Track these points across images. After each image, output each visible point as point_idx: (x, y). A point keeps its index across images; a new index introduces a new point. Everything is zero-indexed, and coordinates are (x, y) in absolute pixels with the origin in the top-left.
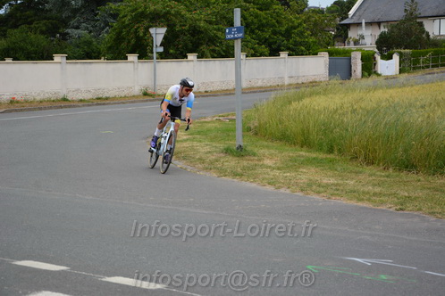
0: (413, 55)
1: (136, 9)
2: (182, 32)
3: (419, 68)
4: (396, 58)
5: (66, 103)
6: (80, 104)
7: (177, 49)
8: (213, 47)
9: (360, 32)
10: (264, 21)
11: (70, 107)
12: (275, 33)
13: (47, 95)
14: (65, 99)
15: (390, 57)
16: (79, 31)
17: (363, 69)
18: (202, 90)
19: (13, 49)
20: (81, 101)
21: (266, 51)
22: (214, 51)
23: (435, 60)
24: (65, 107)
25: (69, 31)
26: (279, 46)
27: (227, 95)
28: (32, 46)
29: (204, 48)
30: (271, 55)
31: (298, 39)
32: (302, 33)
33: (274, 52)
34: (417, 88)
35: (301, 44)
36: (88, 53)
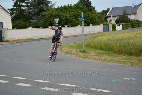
0: (126, 25)
1: (50, 14)
2: (63, 20)
3: (127, 28)
4: (121, 25)
5: (33, 40)
6: (36, 40)
7: (62, 24)
8: (71, 24)
9: (110, 19)
10: (85, 16)
11: (34, 41)
12: (88, 19)
13: (27, 38)
14: (32, 39)
15: (119, 25)
16: (34, 20)
17: (112, 29)
18: (69, 35)
19: (16, 26)
20: (36, 39)
21: (86, 24)
22: (72, 25)
23: (131, 26)
24: (33, 41)
25: (31, 20)
26: (89, 23)
27: (76, 36)
28: (21, 25)
29: (69, 24)
30: (87, 25)
31: (94, 21)
32: (95, 19)
33: (88, 25)
34: (129, 33)
35: (95, 22)
36: (36, 26)
